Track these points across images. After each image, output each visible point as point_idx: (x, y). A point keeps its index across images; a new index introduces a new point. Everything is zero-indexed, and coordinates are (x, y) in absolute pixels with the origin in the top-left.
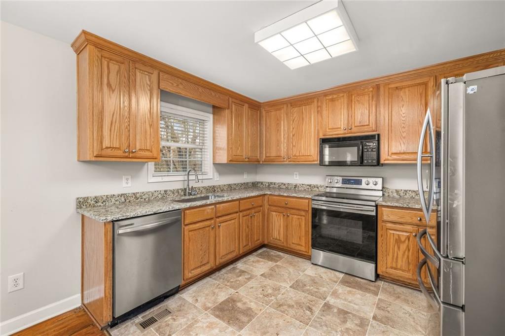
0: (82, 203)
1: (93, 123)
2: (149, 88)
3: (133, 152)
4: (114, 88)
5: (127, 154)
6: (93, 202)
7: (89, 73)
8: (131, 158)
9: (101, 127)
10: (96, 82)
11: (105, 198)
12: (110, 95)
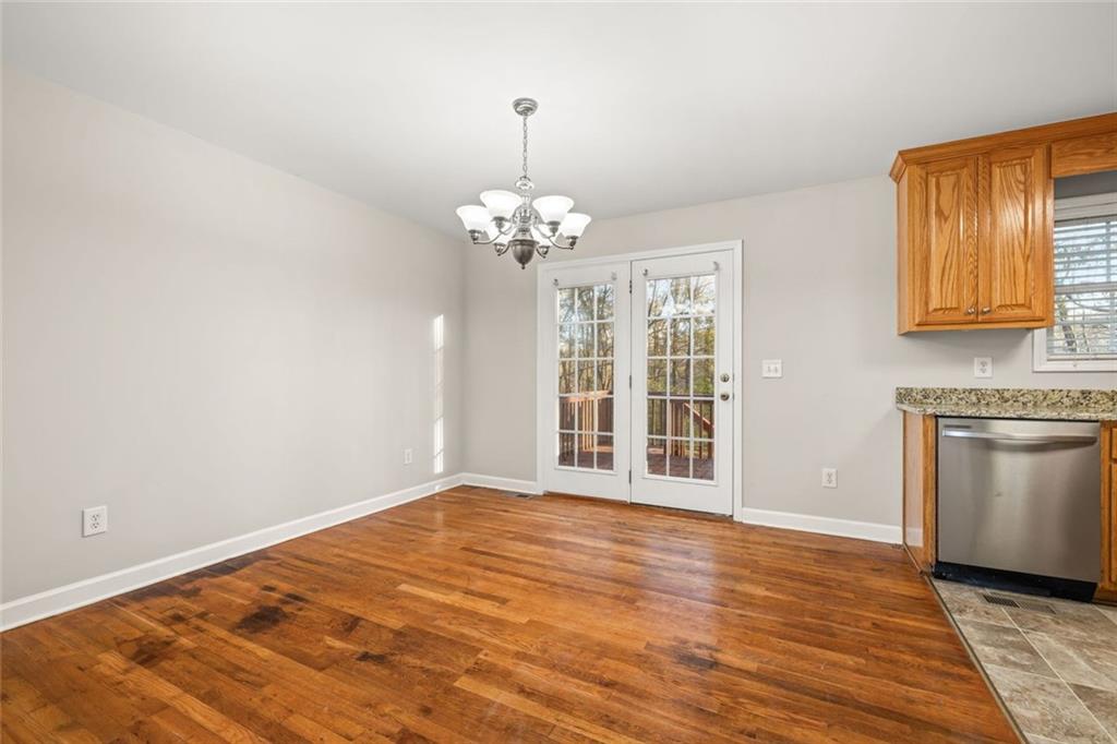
0: (904, 396)
1: (914, 275)
2: (1021, 187)
3: (984, 313)
4: (946, 214)
5: (972, 317)
6: (919, 397)
7: (909, 207)
8: (981, 323)
9: (927, 280)
10: (917, 216)
11: (939, 392)
12: (940, 226)
